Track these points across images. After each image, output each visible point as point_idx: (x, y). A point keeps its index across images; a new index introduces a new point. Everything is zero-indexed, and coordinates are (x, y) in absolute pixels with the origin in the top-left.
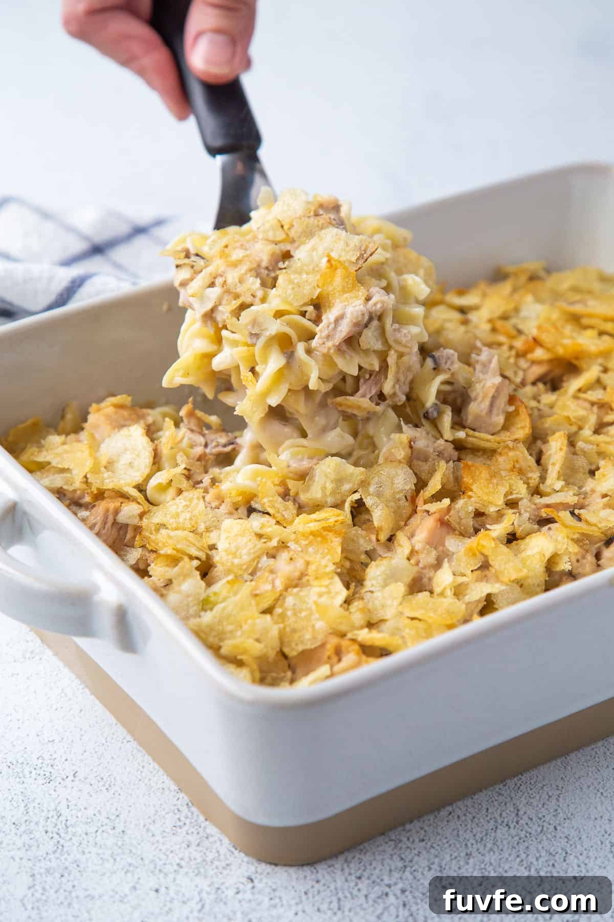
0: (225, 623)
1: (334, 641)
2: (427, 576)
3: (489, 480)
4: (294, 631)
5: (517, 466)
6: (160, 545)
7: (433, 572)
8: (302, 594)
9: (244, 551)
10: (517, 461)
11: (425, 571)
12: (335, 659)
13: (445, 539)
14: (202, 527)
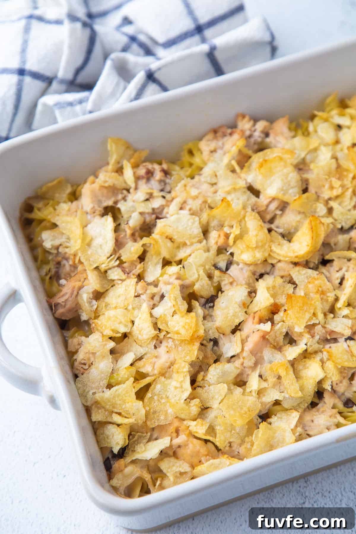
0: (117, 399)
1: (176, 424)
2: (247, 373)
3: (301, 308)
4: (155, 412)
5: (320, 289)
6: (103, 328)
7: (251, 371)
8: (166, 382)
9: (145, 332)
10: (320, 287)
11: (247, 370)
12: (175, 435)
13: (263, 350)
14: (130, 307)
